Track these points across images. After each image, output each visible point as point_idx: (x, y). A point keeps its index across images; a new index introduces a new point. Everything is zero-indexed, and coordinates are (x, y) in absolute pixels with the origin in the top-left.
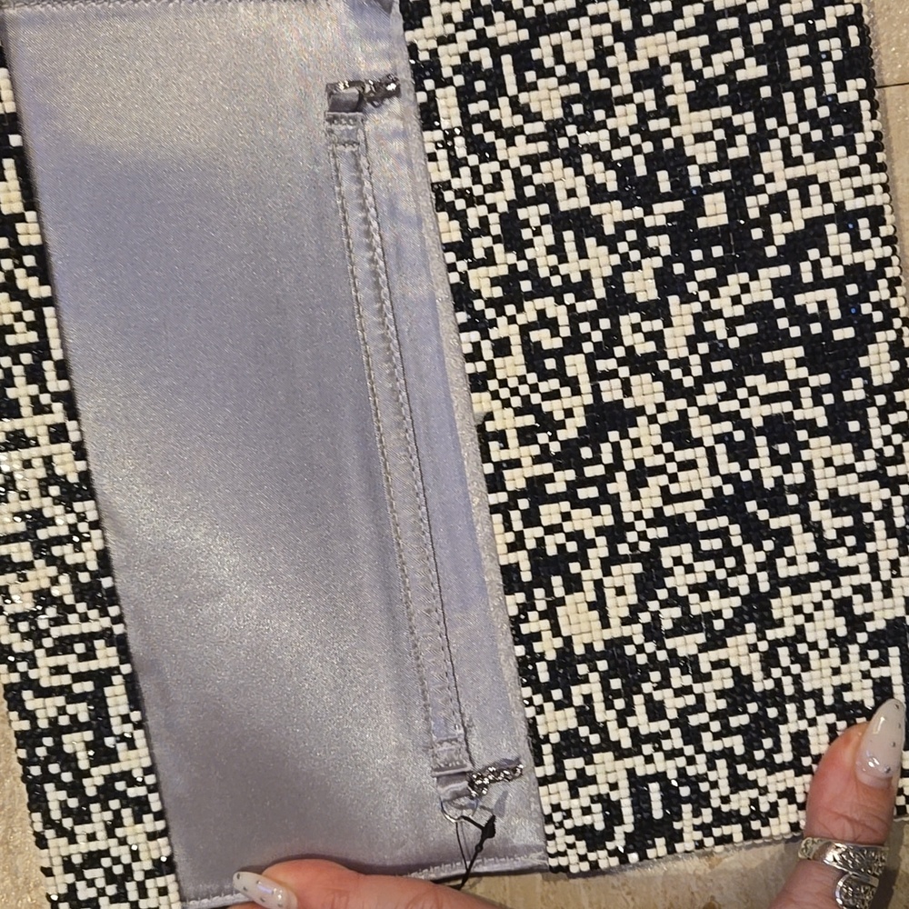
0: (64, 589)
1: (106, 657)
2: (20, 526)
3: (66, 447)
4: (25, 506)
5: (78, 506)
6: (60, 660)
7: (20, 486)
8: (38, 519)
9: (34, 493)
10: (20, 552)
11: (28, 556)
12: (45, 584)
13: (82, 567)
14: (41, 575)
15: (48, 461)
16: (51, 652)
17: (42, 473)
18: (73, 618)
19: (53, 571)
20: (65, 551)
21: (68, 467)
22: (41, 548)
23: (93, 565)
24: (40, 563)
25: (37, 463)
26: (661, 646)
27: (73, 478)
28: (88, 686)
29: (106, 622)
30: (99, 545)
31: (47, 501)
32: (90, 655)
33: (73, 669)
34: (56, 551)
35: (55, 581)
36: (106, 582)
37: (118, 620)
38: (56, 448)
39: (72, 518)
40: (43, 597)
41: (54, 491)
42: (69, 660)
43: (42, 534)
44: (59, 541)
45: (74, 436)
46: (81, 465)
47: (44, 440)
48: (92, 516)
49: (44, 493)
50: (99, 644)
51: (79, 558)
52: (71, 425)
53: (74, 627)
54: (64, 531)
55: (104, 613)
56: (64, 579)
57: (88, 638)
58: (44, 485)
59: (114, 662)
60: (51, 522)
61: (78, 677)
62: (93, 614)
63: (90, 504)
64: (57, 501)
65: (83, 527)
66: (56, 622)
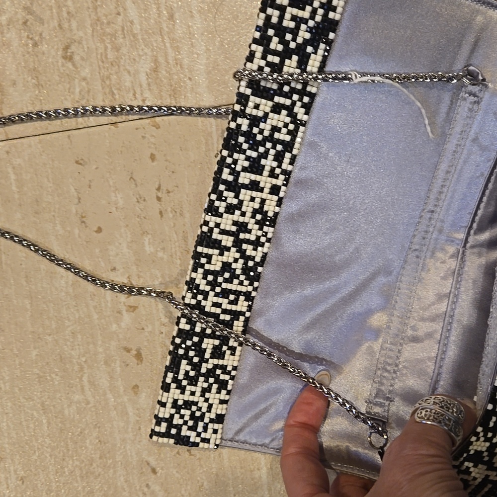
0: (238, 266)
1: (242, 305)
2: (234, 229)
3: (275, 198)
4: (241, 219)
5: (265, 229)
6: (220, 300)
7: (244, 209)
8: (242, 227)
9: (249, 214)
10: (227, 241)
11: (230, 244)
12: (231, 260)
13: (252, 258)
14: (231, 255)
15: (263, 201)
16: (217, 295)
17: (257, 206)
18: (236, 281)
19: (238, 255)
20: (249, 250)
21: (271, 208)
22: (238, 243)
23: (258, 259)
24: (233, 250)
25: (258, 200)
27: (270, 214)
28: (228, 317)
29: (250, 288)
30: (265, 250)
31: (253, 221)
32: (235, 302)
33: (224, 307)
34: (244, 246)
35: (236, 260)
36: (260, 269)
37: (255, 289)
38: (270, 196)
39: (260, 233)
40: (226, 266)
41: (259, 217)
42: (224, 302)
43: (242, 236)
44: (248, 242)
45: (282, 194)
46: (277, 209)
47: (267, 190)
48: (269, 236)
49: (253, 217)
50: (242, 298)
51: (253, 253)
52: (283, 188)
53: (234, 286)
54: (253, 238)
55: (251, 284)
56: (241, 261)
57: (238, 293)
58: (255, 212)
59: (244, 309)
60: (250, 232)
61: (225, 311)
62: (246, 283)
63: (271, 229)
64: (257, 222)
65: (263, 239)
66: (226, 281)
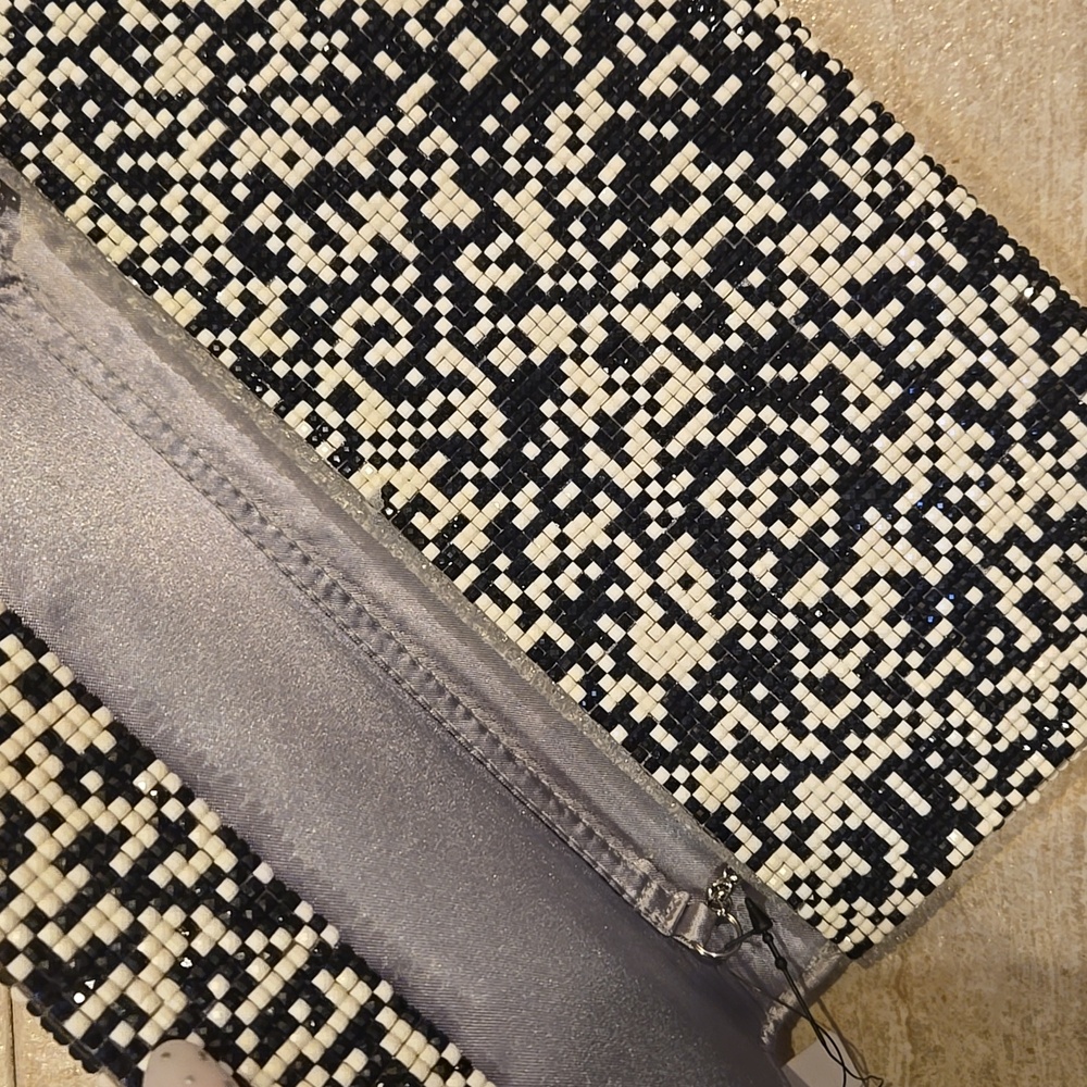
0: (212, 933)
1: (346, 992)
2: (80, 875)
3: (63, 700)
4: (64, 835)
5: (142, 782)
6: (286, 1054)
7: (36, 808)
8: (93, 848)
9: (64, 805)
10: (107, 919)
11: (122, 919)
12: (177, 945)
13: (215, 874)
14: (162, 935)
15: (50, 739)
16: (262, 1055)
17: (54, 766)
18: (256, 969)
19: (175, 915)
20: (177, 869)
21: (87, 731)
22: (138, 891)
23: (227, 861)
24: (147, 917)
25: (36, 752)
26: (781, 612)
27: (105, 743)
28: (356, 1060)
29: (306, 937)
30: (211, 821)
31: (93, 805)
32: (322, 1009)
33: (313, 1053)
34: (159, 877)
35: (190, 929)
36: (263, 873)
37: (318, 924)
38: (46, 711)
39: (146, 808)
40: (191, 976)
41: (92, 781)
42: (299, 1042)
43: (120, 865)
44: (151, 858)
45: (64, 676)
46: (103, 716)
47: (22, 710)
48: (172, 784)
49: (81, 796)
50: (322, 980)
51: (199, 863)
52: (48, 661)
53: (268, 984)
54: (148, 836)
55: (295, 926)
56: (201, 915)
57: (300, 985)
58: (69, 782)
59: (362, 993)
60: (123, 834)
61: (331, 1060)
62: (280, 938)
63: (156, 768)
64: (107, 796)
65: (173, 810)
66: (234, 999)
